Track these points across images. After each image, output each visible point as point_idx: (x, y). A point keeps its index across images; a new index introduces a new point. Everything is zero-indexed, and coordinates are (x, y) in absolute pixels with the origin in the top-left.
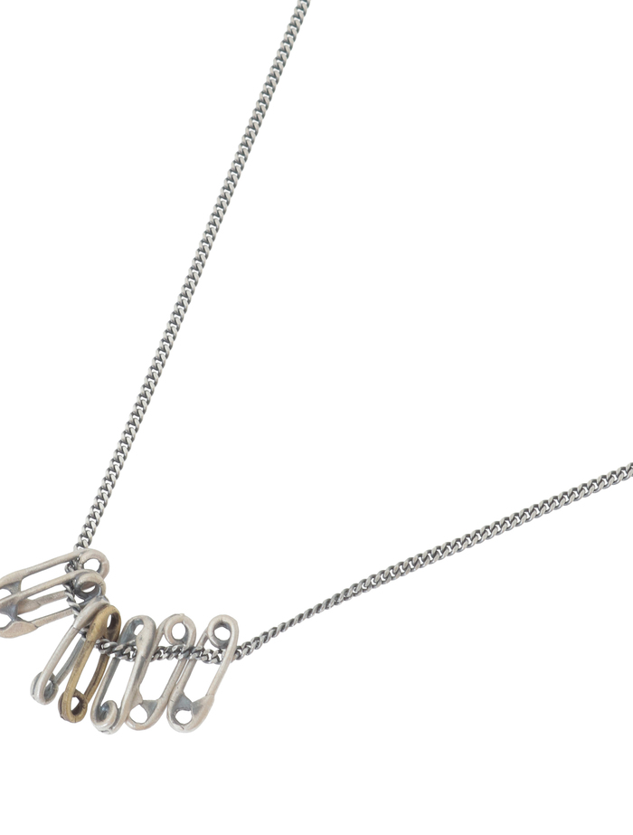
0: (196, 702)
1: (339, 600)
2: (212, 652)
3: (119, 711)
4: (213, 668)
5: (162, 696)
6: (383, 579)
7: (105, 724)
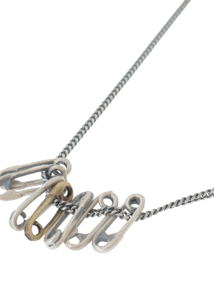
0: (110, 235)
1: (186, 202)
2: (126, 213)
3: (61, 234)
4: (124, 222)
5: (91, 232)
6: (208, 195)
7: (50, 241)
